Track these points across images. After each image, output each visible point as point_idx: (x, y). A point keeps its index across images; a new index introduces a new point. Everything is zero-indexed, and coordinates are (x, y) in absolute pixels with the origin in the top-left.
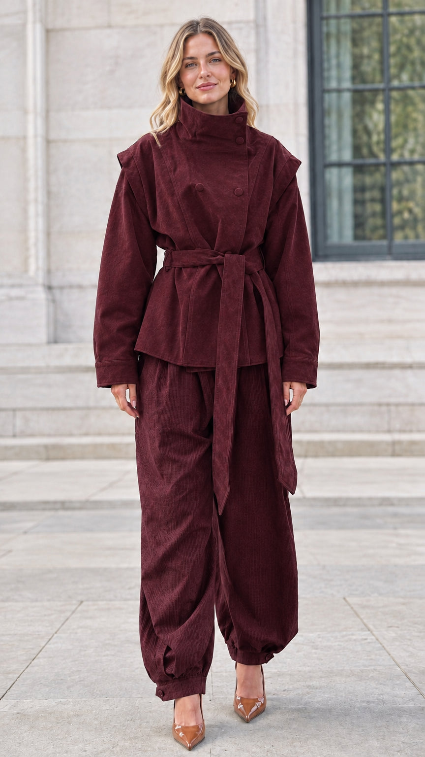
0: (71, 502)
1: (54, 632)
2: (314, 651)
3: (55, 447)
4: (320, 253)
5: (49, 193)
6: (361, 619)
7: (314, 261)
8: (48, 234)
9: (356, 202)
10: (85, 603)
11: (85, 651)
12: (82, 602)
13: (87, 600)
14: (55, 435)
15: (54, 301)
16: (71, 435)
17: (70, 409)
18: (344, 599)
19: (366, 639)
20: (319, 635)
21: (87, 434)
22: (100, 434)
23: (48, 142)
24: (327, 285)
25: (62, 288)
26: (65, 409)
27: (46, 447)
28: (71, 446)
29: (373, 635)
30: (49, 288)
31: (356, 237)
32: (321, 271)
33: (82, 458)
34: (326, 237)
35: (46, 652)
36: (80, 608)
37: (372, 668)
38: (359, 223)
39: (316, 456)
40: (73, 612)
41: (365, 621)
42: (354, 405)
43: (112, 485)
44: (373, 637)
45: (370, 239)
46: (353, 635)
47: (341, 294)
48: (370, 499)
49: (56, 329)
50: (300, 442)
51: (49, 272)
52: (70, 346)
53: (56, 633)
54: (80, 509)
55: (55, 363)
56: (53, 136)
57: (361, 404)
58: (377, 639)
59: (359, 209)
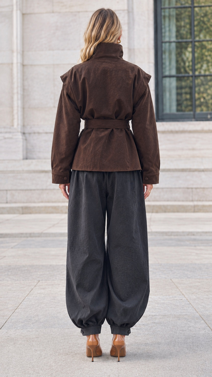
0: (34, 233)
1: (26, 296)
2: (156, 305)
3: (26, 208)
4: (160, 118)
5: (24, 90)
6: (179, 290)
7: (157, 121)
8: (23, 108)
9: (178, 94)
10: (40, 282)
11: (41, 305)
12: (39, 281)
13: (42, 280)
14: (27, 202)
15: (26, 140)
16: (34, 202)
17: (34, 190)
18: (171, 279)
19: (182, 299)
20: (159, 297)
21: (42, 202)
22: (48, 202)
23: (23, 65)
24: (163, 132)
25: (30, 134)
26: (31, 190)
27: (22, 208)
28: (34, 207)
29: (185, 297)
30: (24, 133)
31: (178, 110)
32: (160, 126)
33: (40, 213)
34: (163, 110)
35: (22, 305)
36: (38, 284)
37: (185, 313)
38: (179, 104)
39: (157, 212)
40: (35, 286)
41: (181, 290)
42: (176, 188)
43: (54, 226)
44: (185, 298)
45: (184, 111)
46: (175, 297)
47: (170, 136)
48: (183, 232)
49: (27, 153)
50: (149, 206)
51: (24, 126)
52: (34, 161)
53: (27, 296)
54: (39, 237)
55: (26, 168)
56: (25, 63)
57: (180, 188)
58: (187, 299)
59: (179, 97)
